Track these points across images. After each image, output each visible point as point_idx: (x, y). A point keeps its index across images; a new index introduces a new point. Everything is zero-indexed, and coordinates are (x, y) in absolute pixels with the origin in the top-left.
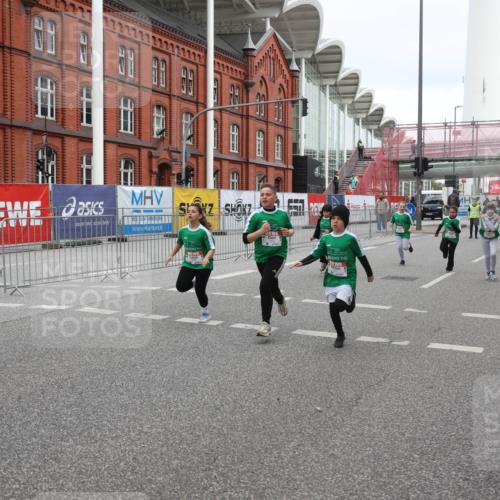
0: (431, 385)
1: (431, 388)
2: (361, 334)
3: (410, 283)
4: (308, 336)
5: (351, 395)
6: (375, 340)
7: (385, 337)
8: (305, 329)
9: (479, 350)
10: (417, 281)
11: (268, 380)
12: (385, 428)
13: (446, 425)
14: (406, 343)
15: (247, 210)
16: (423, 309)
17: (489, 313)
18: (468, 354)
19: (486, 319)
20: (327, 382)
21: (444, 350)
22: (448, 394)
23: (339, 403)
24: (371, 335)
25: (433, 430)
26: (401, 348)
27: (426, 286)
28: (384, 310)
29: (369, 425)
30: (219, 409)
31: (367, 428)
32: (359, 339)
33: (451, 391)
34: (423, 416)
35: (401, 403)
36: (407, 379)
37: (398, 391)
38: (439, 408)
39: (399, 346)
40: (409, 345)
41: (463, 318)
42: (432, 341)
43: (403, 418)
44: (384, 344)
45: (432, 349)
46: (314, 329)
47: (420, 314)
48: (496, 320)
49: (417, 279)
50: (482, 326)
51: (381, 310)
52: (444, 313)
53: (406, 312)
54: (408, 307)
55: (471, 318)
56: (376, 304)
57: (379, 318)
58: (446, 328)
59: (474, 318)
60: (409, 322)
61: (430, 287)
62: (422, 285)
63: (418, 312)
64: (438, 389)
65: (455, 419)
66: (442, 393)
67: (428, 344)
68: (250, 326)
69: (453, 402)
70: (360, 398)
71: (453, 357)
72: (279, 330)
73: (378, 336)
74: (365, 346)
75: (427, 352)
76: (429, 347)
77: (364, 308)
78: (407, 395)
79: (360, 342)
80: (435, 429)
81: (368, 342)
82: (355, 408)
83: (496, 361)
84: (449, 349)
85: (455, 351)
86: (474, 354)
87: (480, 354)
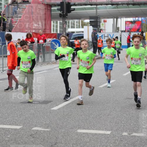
10: (49, 104)
16: (47, 128)
17: (99, 129)
19: (96, 134)
27: (55, 108)
28: (16, 130)
41: (77, 134)
47: (44, 131)
48: (102, 135)
49: (50, 102)
50: (90, 140)
51: (12, 129)
52: (63, 130)
53: (33, 130)
54: (36, 126)
55: (84, 133)
56: (10, 124)
57: (9, 136)
58: (61, 143)
59: (87, 133)
60: (33, 139)
61: (59, 109)
62: (53, 107)
63: (43, 129)
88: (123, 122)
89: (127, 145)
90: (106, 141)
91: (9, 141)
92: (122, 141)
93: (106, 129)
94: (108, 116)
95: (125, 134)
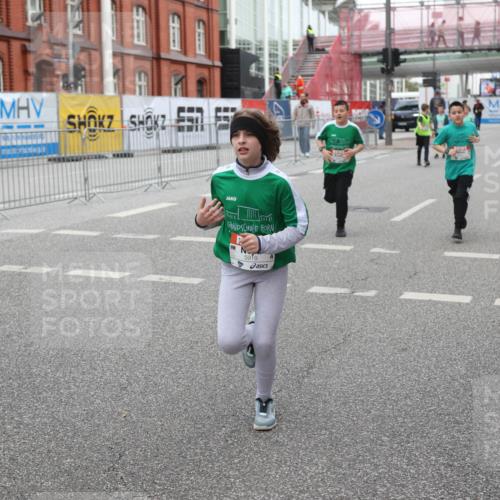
0: (403, 345)
1: (404, 350)
2: (313, 283)
3: (377, 215)
5: (301, 363)
6: (332, 291)
7: (344, 287)
9: (466, 299)
10: (386, 212)
11: (192, 348)
12: (344, 404)
13: (424, 397)
14: (372, 293)
15: (160, 123)
16: (394, 248)
17: (479, 251)
18: (452, 305)
19: (476, 259)
21: (420, 301)
22: (427, 358)
23: (285, 374)
24: (327, 284)
25: (406, 405)
26: (365, 300)
27: (398, 219)
28: (344, 252)
29: (324, 402)
32: (310, 291)
33: (429, 354)
34: (394, 387)
35: (365, 371)
36: (372, 340)
37: (361, 355)
38: (414, 376)
39: (362, 297)
40: (377, 296)
41: (445, 258)
42: (406, 290)
44: (344, 296)
45: (406, 300)
47: (391, 255)
48: (488, 260)
49: (386, 209)
50: (470, 268)
51: (339, 251)
52: (421, 253)
53: (373, 253)
54: (375, 246)
55: (456, 258)
57: (337, 261)
58: (424, 272)
59: (460, 258)
60: (376, 267)
61: (404, 220)
62: (393, 217)
63: (388, 252)
64: (413, 351)
65: (436, 390)
66: (419, 356)
67: (401, 294)
68: (166, 278)
69: (432, 367)
70: (312, 368)
71: (433, 309)
72: (205, 282)
73: (336, 286)
74: (319, 299)
75: (399, 304)
76: (402, 297)
77: (318, 250)
78: (374, 360)
79: (312, 294)
80: (409, 403)
81: (323, 294)
82: (306, 380)
83: (488, 313)
84: (428, 299)
85: (435, 301)
86: (460, 304)
87: (467, 304)
91: (339, 269)
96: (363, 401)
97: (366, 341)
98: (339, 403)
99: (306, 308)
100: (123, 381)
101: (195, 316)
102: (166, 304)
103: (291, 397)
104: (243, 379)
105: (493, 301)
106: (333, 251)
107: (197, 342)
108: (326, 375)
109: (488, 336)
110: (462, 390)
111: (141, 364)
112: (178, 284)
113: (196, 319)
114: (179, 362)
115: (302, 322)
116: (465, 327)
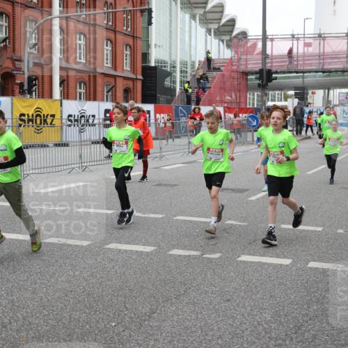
0: (229, 297)
1: (228, 300)
2: (174, 247)
3: (239, 195)
4: (120, 250)
5: (146, 309)
6: (187, 253)
7: (197, 250)
8: (120, 243)
9: (287, 262)
10: (246, 193)
11: (66, 296)
12: (170, 342)
13: (232, 338)
14: (217, 256)
16: (244, 221)
18: (275, 266)
19: (304, 231)
20: (125, 297)
21: (252, 262)
22: (244, 307)
23: (131, 318)
24: (184, 248)
25: (218, 344)
26: (210, 260)
27: (253, 198)
28: (205, 223)
29: (155, 340)
30: (5, 327)
31: (152, 342)
32: (171, 253)
33: (247, 304)
34: (212, 330)
35: (194, 317)
36: (206, 292)
37: (194, 304)
38: (230, 321)
39: (208, 258)
40: (220, 258)
41: (281, 230)
42: (244, 254)
43: (192, 332)
44: (195, 257)
45: (241, 261)
46: (129, 243)
47: (240, 226)
48: (312, 231)
49: (247, 190)
50: (297, 237)
51: (201, 222)
53: (227, 224)
54: (230, 219)
55: (289, 229)
56: (199, 216)
57: (198, 230)
59: (292, 230)
60: (227, 235)
61: (257, 199)
62: (250, 197)
63: (239, 224)
64: (235, 301)
65: (243, 332)
66: (238, 306)
67: (239, 257)
68: (63, 241)
69: (246, 315)
70: (154, 313)
71: (260, 269)
72: (92, 244)
73: (192, 249)
74: (175, 259)
75: (235, 265)
76: (239, 259)
77: (186, 221)
78: (203, 308)
79: (171, 255)
80: (220, 342)
81: (180, 256)
82: (146, 323)
83: (301, 273)
84: (258, 261)
85: (262, 263)
86: (281, 265)
87: (287, 266)
88: (338, 217)
89: (343, 245)
90: (317, 239)
91: (197, 236)
92: (337, 239)
93: (316, 225)
94: (319, 208)
95: (341, 231)
96: (185, 340)
97: (202, 293)
98: (166, 341)
99: (163, 266)
100: (6, 321)
101: (77, 271)
102: (57, 261)
103: (130, 336)
104: (98, 322)
105: (307, 264)
106: (196, 223)
107: (71, 291)
108: (163, 319)
109: (295, 291)
110: (263, 333)
111: (24, 308)
112: (71, 245)
113: (77, 273)
114: (53, 306)
115: (157, 277)
116: (280, 284)
